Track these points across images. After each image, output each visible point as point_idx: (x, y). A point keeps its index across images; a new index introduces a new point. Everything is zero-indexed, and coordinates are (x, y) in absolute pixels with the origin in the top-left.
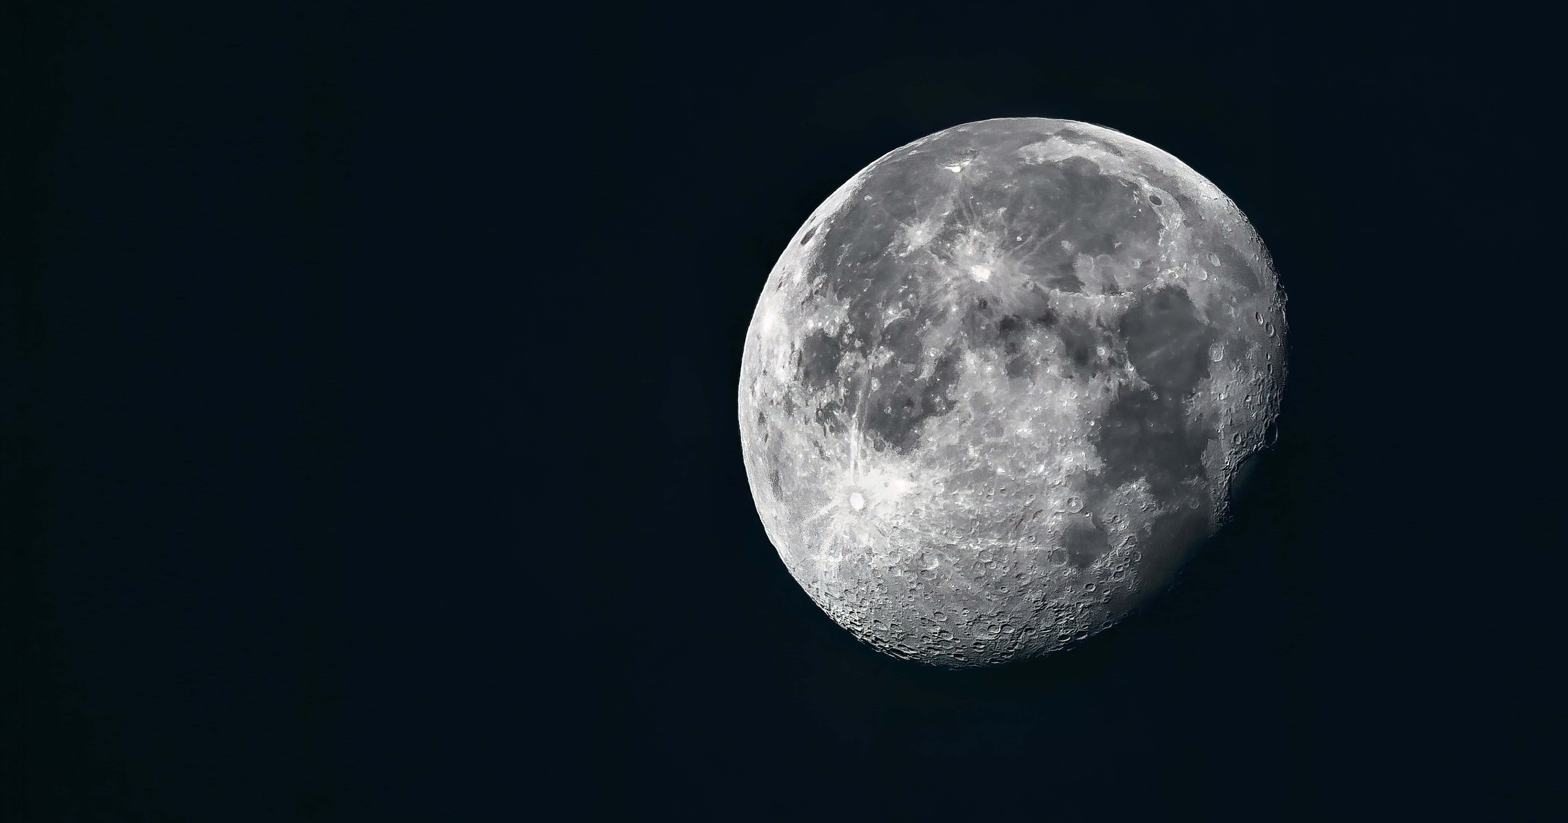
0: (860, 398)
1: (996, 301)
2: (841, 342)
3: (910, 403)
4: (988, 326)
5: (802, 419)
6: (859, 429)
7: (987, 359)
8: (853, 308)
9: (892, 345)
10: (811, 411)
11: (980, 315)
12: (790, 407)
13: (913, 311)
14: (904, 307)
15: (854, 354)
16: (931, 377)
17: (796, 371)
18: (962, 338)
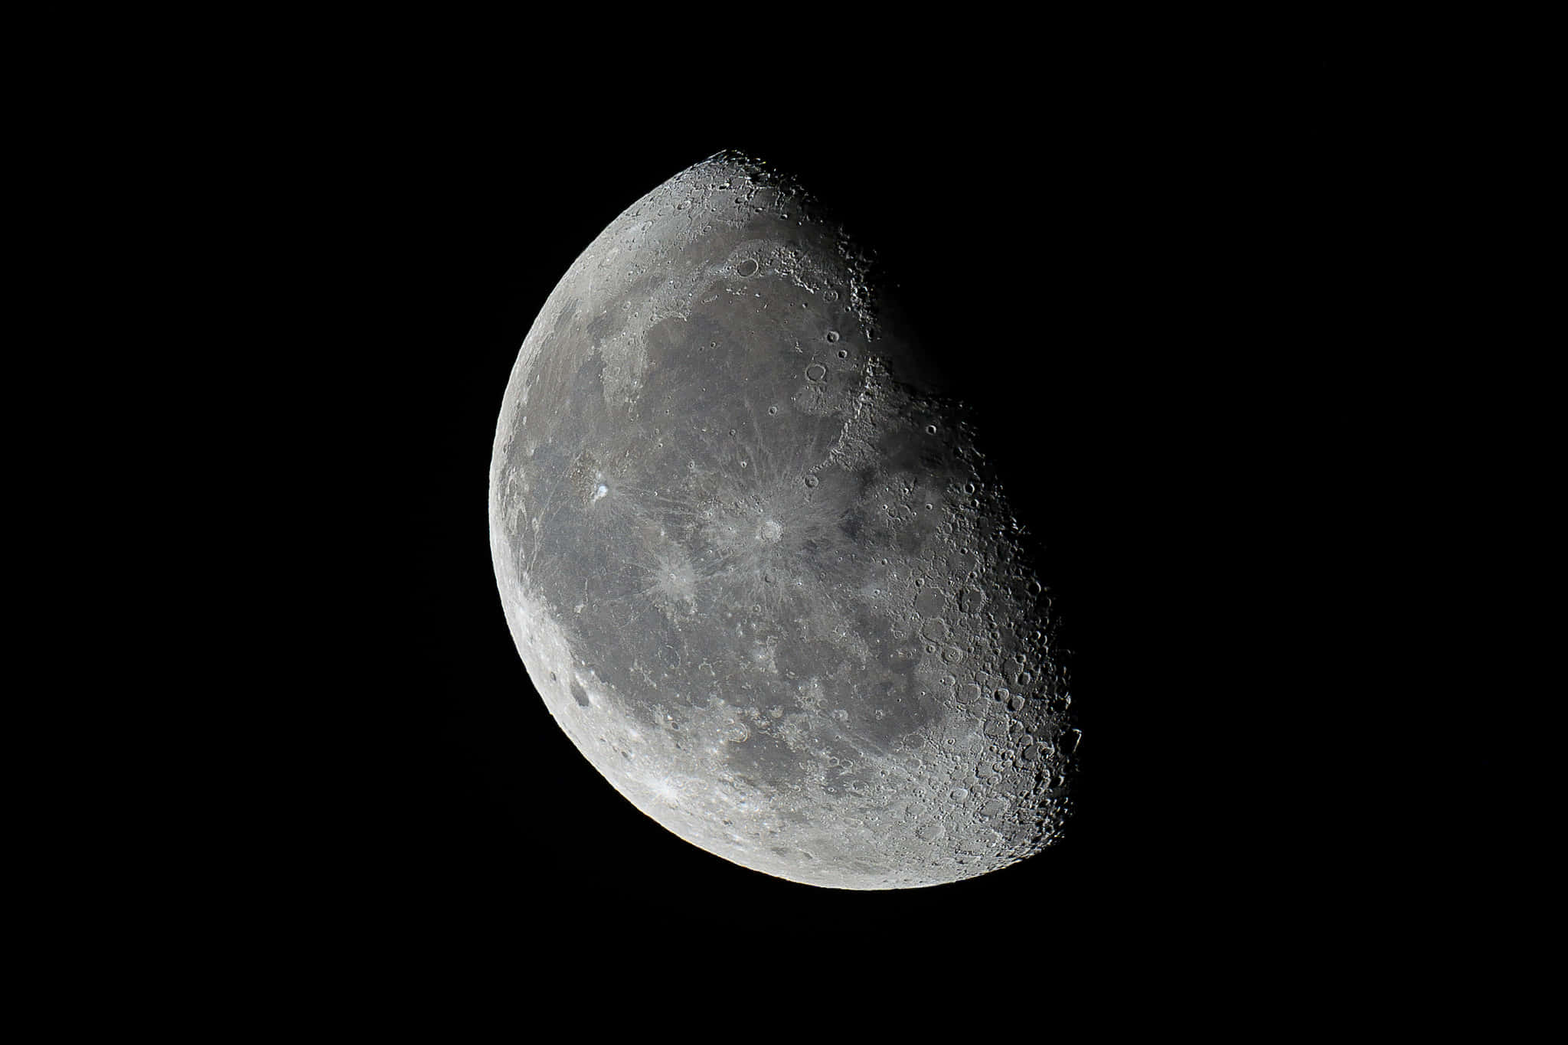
0: (846, 739)
1: (814, 529)
2: (761, 729)
3: (886, 686)
4: (841, 553)
5: (823, 812)
6: (880, 754)
7: (882, 573)
8: (727, 696)
9: (805, 674)
10: (820, 797)
11: (822, 556)
12: (798, 818)
13: (772, 632)
14: (764, 639)
15: (787, 722)
16: (871, 649)
17: (759, 793)
18: (840, 591)
